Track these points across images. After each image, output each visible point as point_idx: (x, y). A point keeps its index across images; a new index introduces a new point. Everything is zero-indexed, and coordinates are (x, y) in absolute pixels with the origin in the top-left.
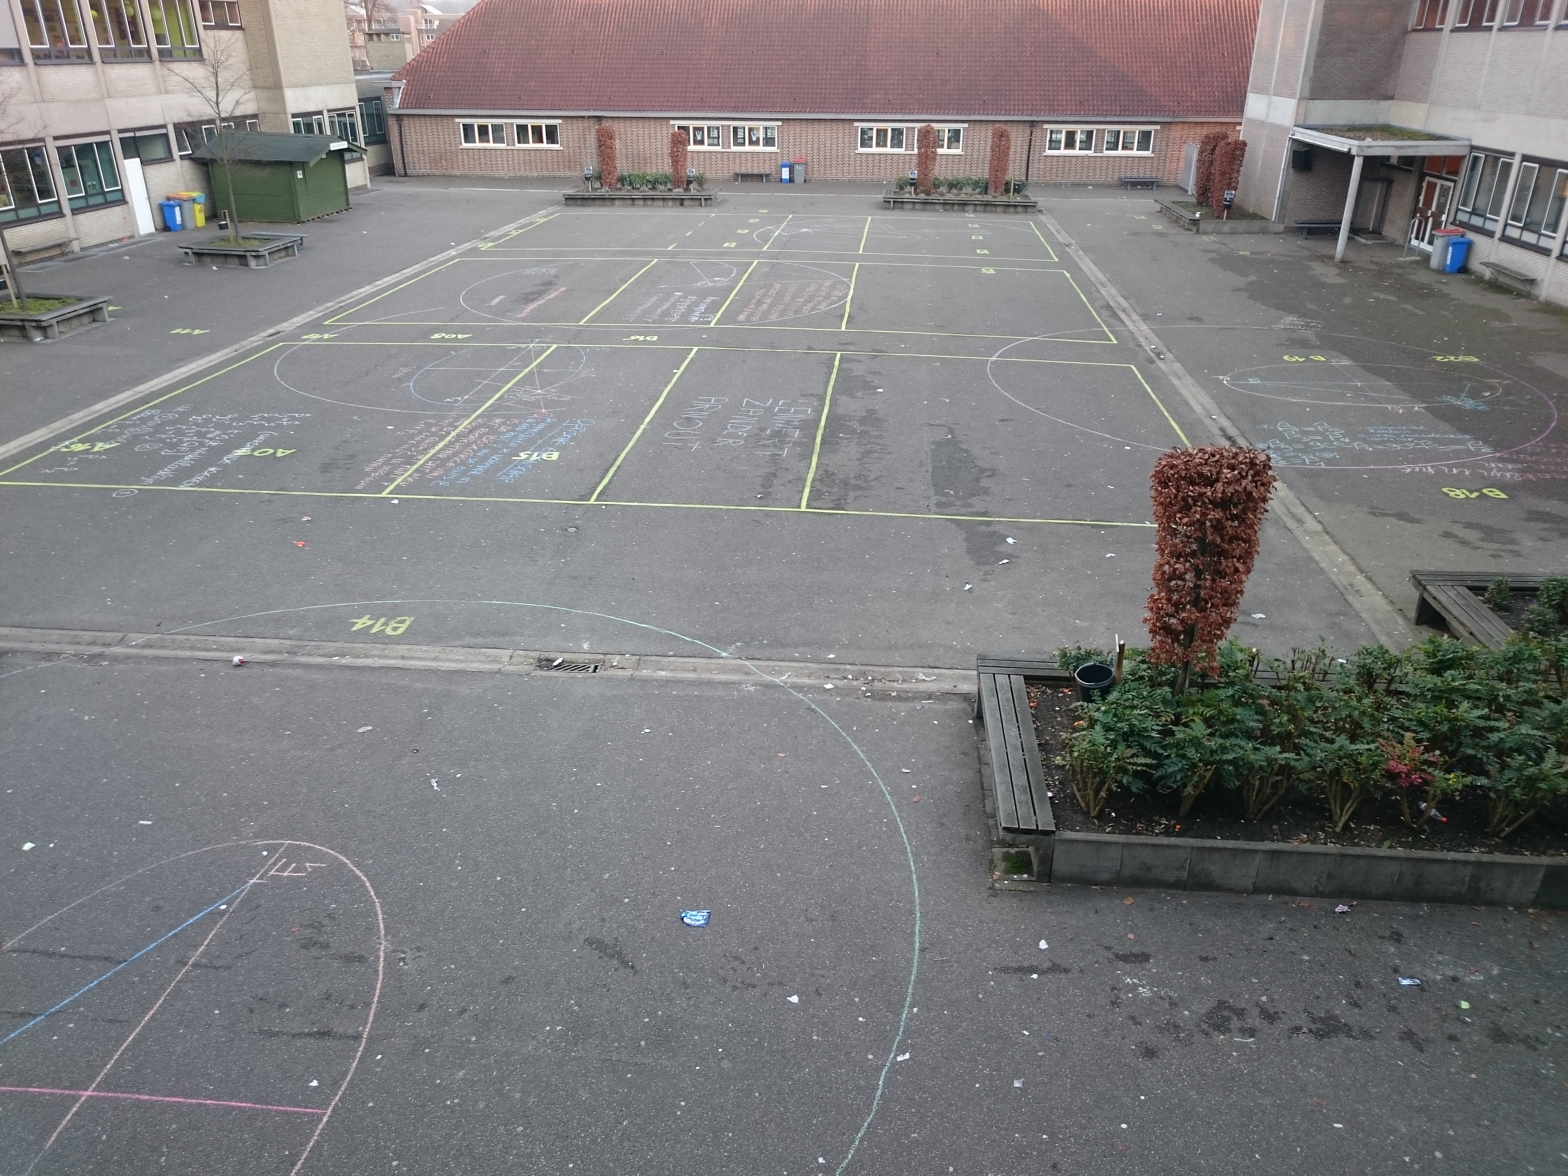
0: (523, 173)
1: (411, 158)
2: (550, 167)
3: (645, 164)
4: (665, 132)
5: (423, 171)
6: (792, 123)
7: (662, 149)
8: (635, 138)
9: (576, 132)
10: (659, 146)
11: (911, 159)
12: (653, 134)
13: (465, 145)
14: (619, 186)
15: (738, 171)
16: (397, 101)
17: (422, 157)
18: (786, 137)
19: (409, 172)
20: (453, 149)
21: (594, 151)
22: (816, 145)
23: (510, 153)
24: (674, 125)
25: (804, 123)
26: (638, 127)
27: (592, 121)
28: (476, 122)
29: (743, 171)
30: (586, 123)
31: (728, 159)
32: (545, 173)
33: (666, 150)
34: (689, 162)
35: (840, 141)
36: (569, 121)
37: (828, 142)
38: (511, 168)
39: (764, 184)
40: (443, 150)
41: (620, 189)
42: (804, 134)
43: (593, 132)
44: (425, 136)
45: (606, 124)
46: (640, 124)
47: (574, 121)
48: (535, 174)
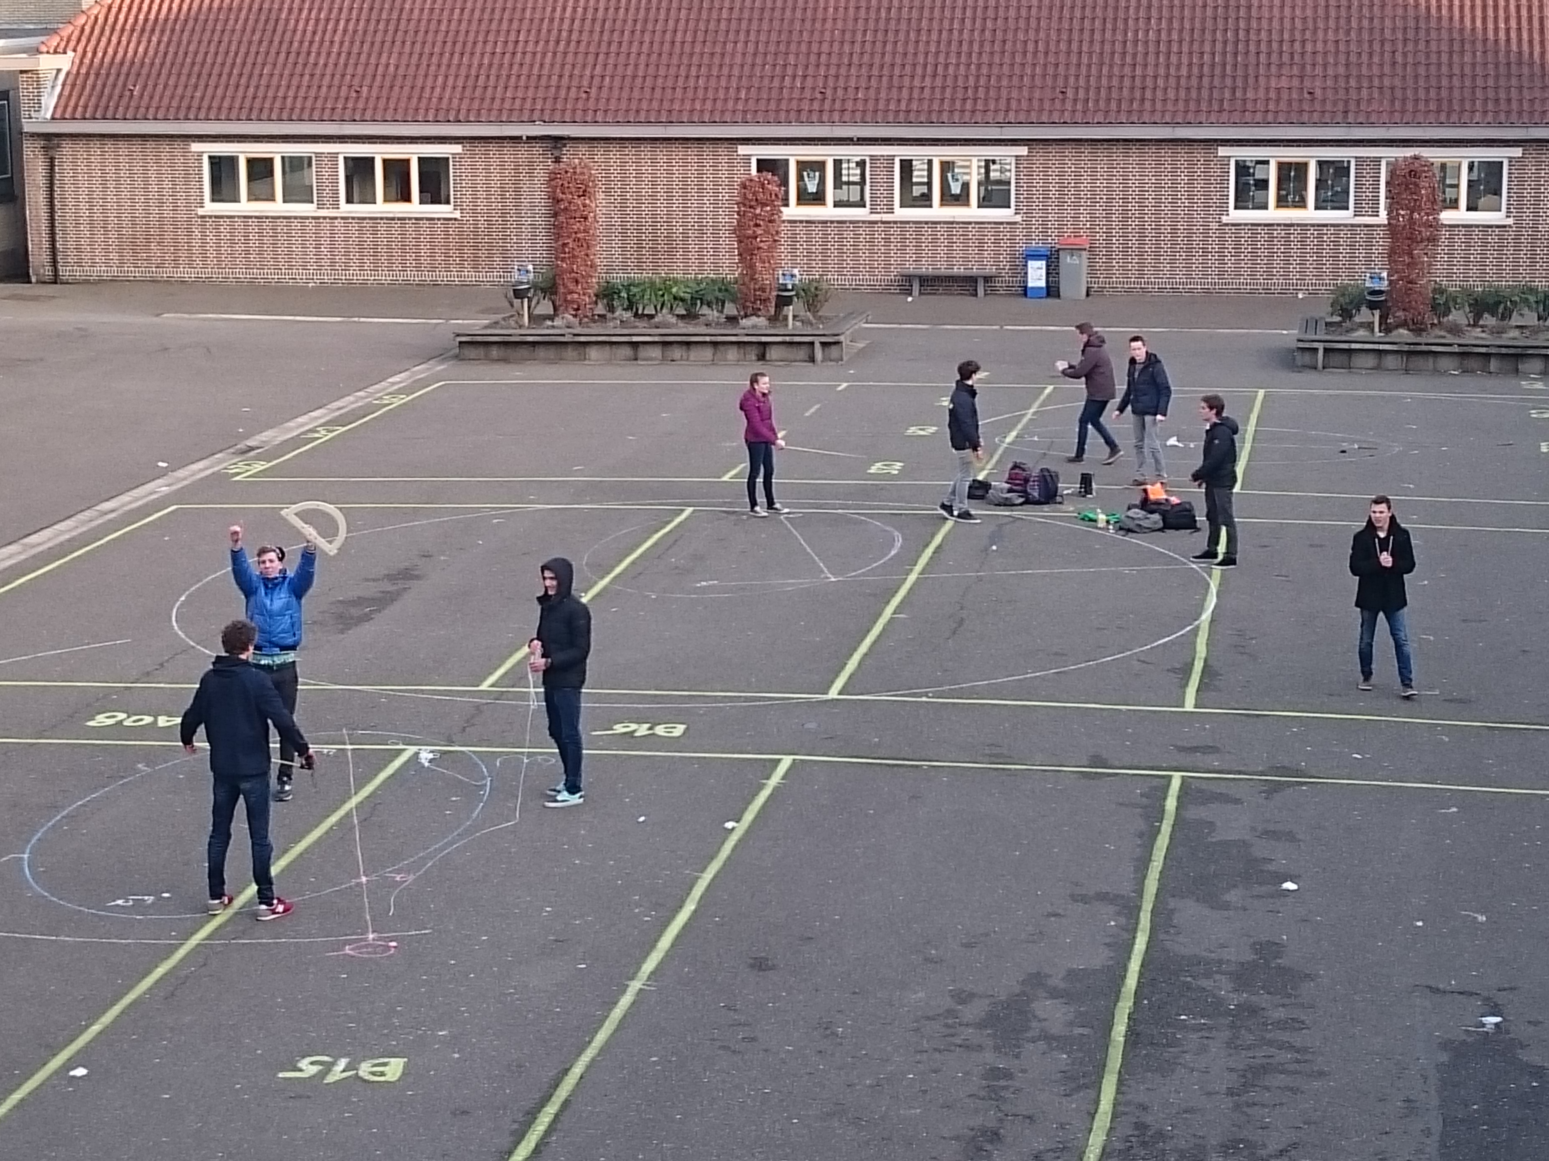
0: (355, 274)
1: (72, 236)
2: (425, 261)
3: (671, 252)
4: (723, 175)
5: (101, 270)
6: (1053, 149)
7: (715, 216)
8: (646, 191)
9: (495, 176)
10: (708, 208)
11: (1370, 238)
12: (692, 179)
13: (211, 208)
14: (600, 309)
15: (911, 268)
16: (49, 102)
17: (100, 237)
18: (1038, 182)
19: (64, 272)
20: (182, 216)
21: (540, 221)
22: (1117, 204)
23: (326, 225)
24: (748, 158)
25: (1087, 150)
26: (654, 161)
27: (538, 149)
28: (243, 152)
29: (926, 269)
30: (523, 153)
31: (887, 240)
32: (412, 275)
33: (727, 218)
34: (783, 249)
35: (1183, 195)
36: (480, 148)
37: (1150, 196)
38: (325, 262)
39: (980, 303)
40: (154, 217)
41: (602, 317)
42: (1086, 177)
43: (540, 175)
44: (111, 185)
45: (571, 157)
46: (662, 154)
47: (493, 147)
48: (385, 277)
